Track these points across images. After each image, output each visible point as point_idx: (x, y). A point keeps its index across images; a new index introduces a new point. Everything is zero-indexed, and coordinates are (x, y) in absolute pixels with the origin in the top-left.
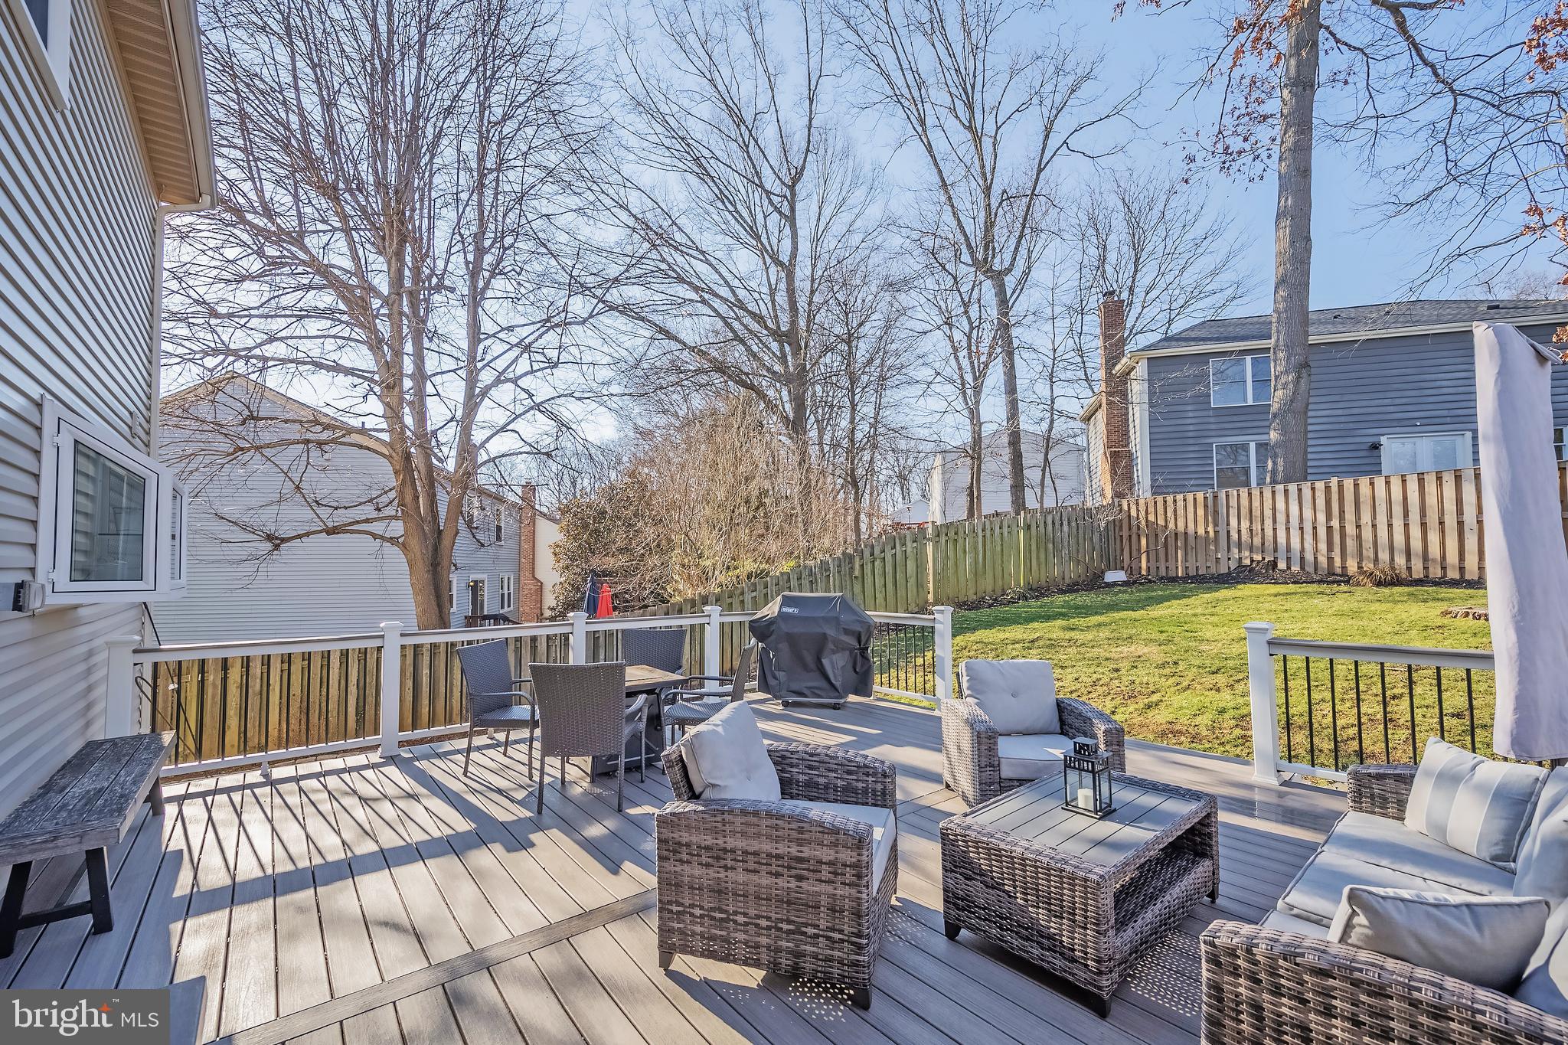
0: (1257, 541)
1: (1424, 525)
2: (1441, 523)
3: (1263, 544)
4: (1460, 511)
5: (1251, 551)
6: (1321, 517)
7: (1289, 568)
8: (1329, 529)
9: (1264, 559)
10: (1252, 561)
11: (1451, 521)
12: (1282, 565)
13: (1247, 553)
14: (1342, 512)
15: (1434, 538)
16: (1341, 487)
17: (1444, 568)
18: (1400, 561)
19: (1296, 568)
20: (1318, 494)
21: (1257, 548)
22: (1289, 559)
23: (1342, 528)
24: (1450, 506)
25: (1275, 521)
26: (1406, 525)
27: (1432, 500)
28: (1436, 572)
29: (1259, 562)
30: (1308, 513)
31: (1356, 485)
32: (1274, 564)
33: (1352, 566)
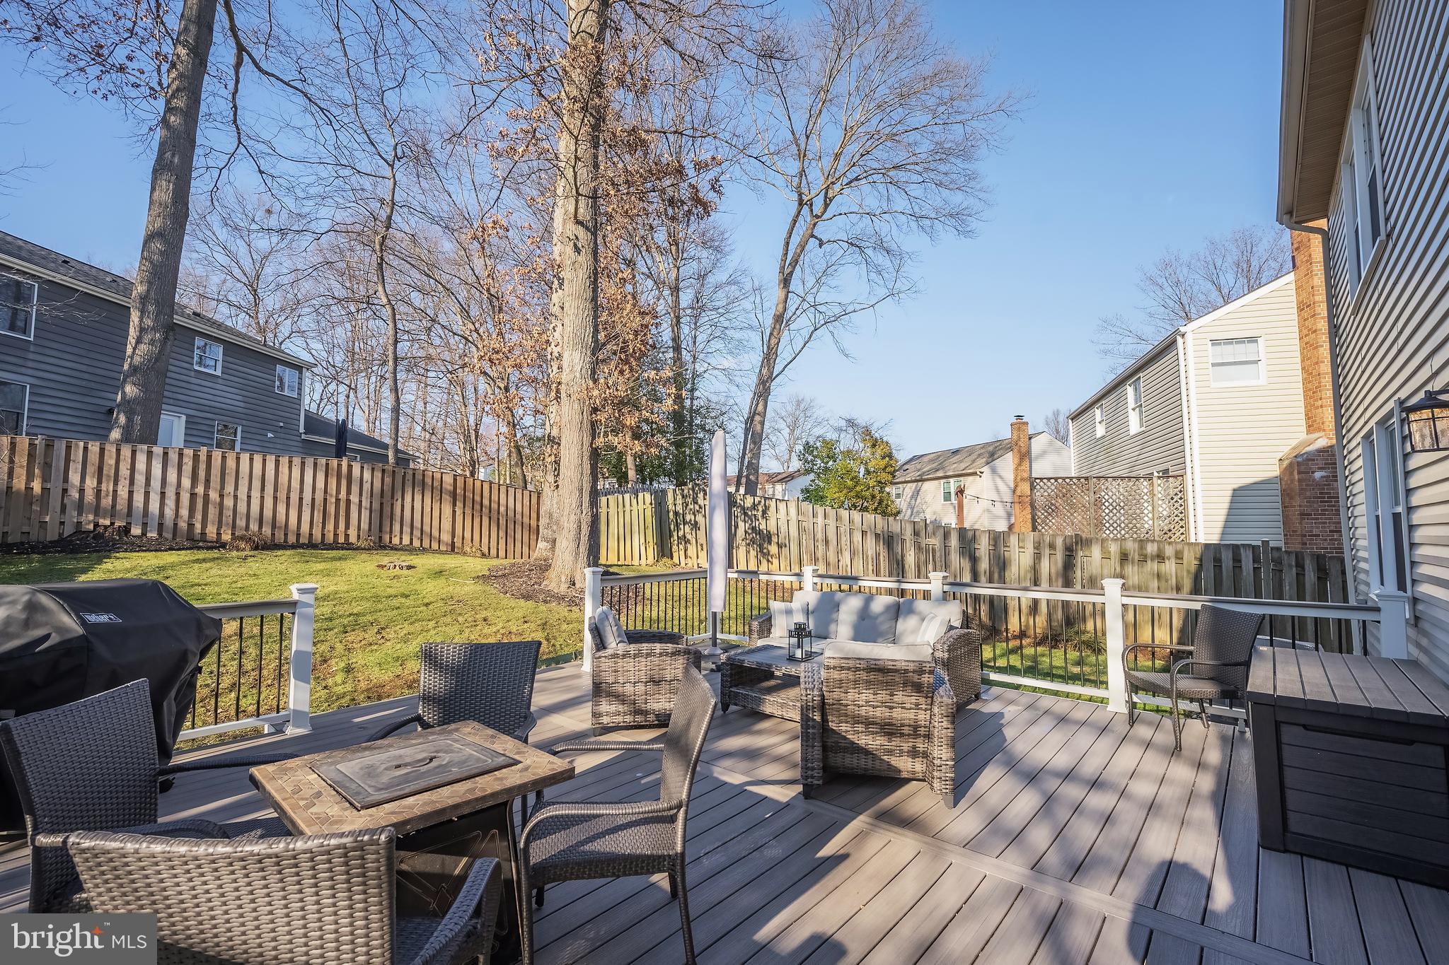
0: (107, 502)
1: (275, 498)
2: (288, 498)
3: (114, 506)
4: (301, 491)
5: (96, 514)
6: (186, 483)
7: (144, 534)
8: (193, 496)
9: (112, 524)
10: (96, 525)
11: (294, 497)
12: (136, 531)
13: (91, 517)
14: (208, 481)
15: (281, 509)
16: (209, 457)
17: (286, 535)
18: (254, 527)
19: (153, 534)
20: (185, 460)
21: (105, 510)
22: (145, 525)
23: (206, 496)
24: (295, 484)
25: (132, 482)
26: (262, 498)
27: (284, 478)
28: (280, 537)
29: (106, 527)
30: (172, 476)
31: (224, 458)
32: (126, 530)
33: (211, 531)
